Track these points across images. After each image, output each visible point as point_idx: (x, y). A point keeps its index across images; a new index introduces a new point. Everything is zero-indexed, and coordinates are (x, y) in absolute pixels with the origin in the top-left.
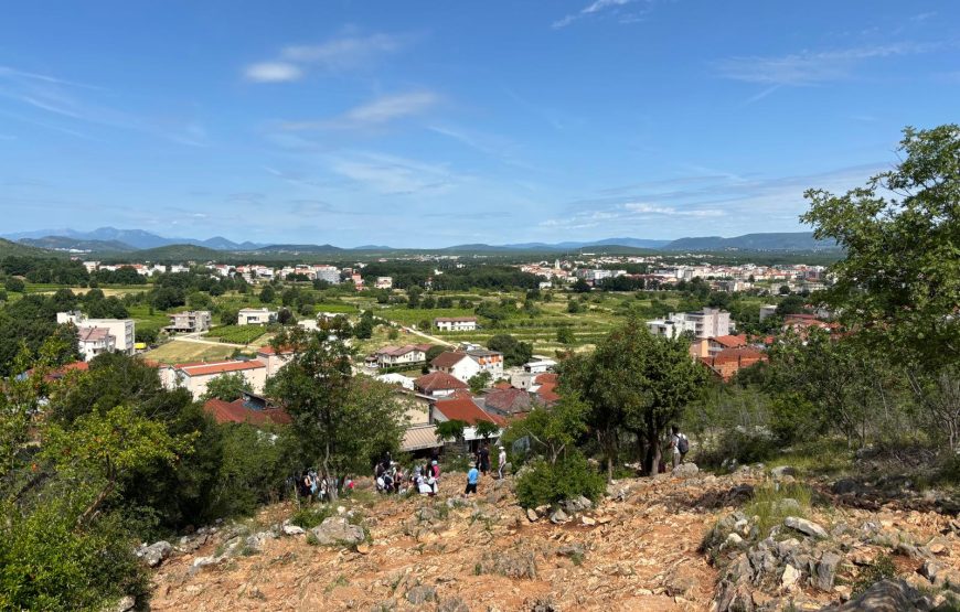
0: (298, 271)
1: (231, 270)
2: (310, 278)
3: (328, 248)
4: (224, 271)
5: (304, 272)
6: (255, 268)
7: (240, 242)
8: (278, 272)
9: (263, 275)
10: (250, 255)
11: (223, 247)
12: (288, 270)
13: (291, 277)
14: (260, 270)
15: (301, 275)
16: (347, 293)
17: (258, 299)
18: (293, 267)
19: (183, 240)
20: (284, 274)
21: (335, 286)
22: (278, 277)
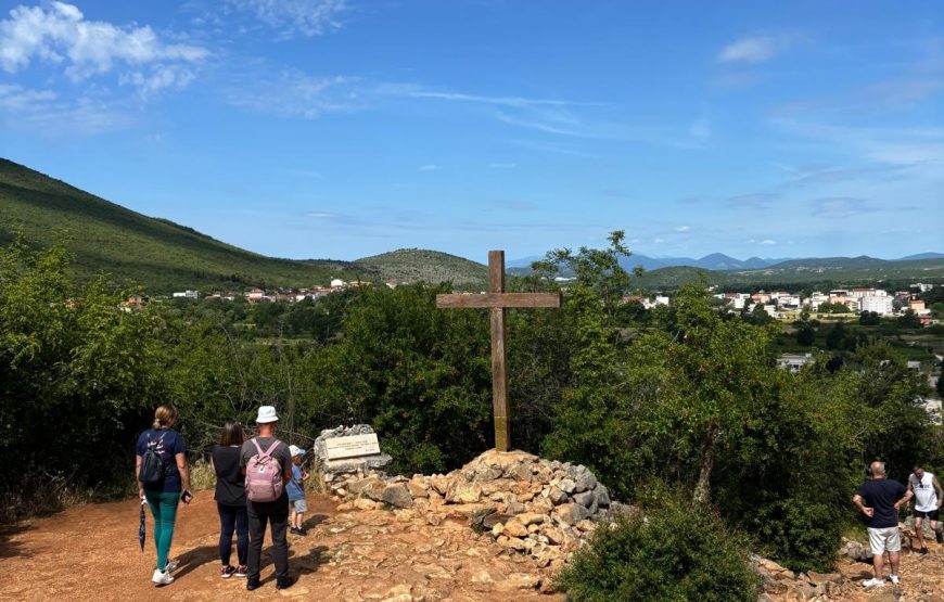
0: (834, 299)
1: (749, 301)
2: (851, 308)
3: (864, 260)
4: (739, 302)
5: (842, 300)
6: (775, 296)
7: (744, 259)
8: (806, 301)
9: (786, 306)
10: (759, 276)
11: (722, 266)
12: (819, 299)
13: (825, 307)
14: (783, 298)
15: (839, 304)
16: (908, 330)
17: (795, 340)
18: (826, 292)
19: (673, 259)
20: (815, 304)
21: (887, 319)
22: (807, 309)
